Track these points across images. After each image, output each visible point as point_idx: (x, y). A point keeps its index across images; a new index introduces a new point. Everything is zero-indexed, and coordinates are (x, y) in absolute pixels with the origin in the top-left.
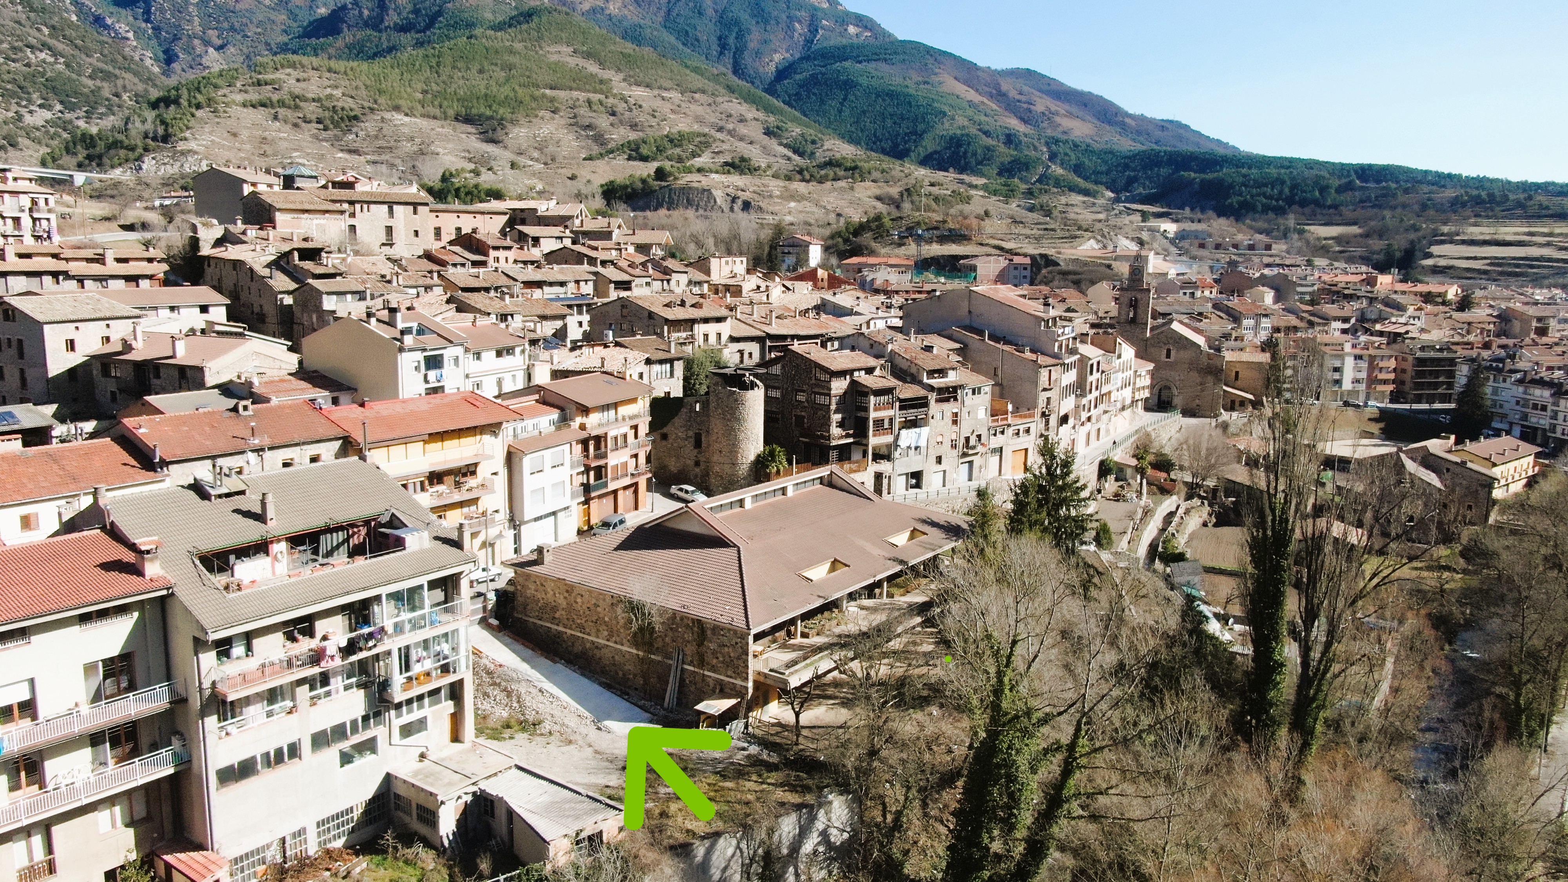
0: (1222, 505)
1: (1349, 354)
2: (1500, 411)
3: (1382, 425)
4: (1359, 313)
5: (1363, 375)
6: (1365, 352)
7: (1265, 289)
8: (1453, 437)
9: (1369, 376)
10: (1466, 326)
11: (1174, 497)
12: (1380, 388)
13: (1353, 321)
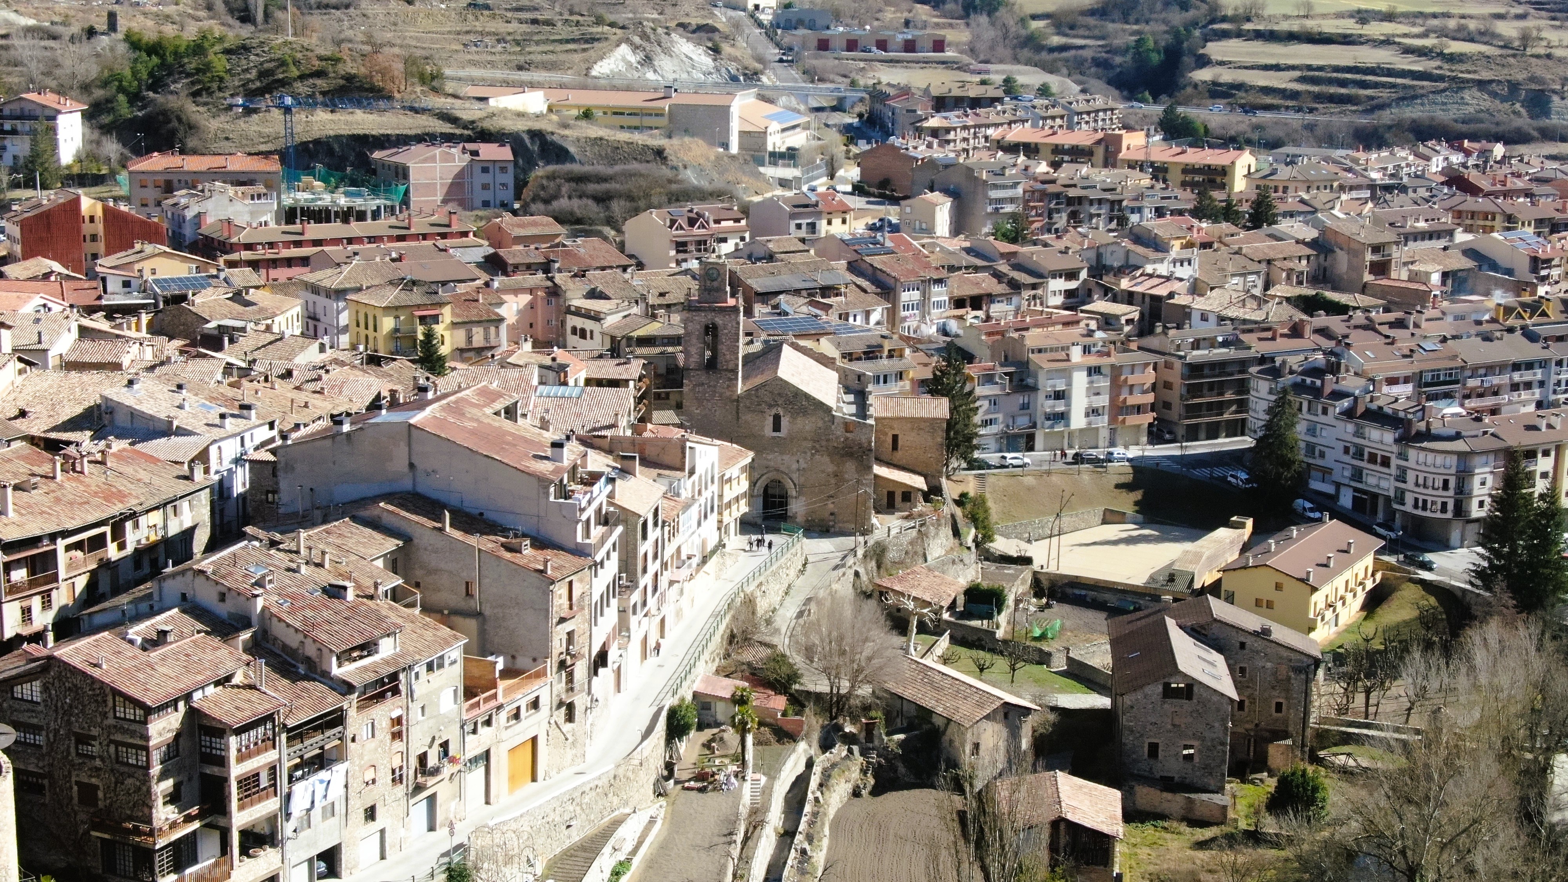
0: (884, 752)
1: (1078, 367)
2: (1319, 462)
3: (1138, 495)
4: (1092, 254)
5: (1103, 401)
6: (1104, 361)
7: (935, 196)
8: (1250, 523)
9: (1113, 400)
10: (1263, 267)
11: (802, 746)
12: (1133, 420)
13: (1084, 275)
